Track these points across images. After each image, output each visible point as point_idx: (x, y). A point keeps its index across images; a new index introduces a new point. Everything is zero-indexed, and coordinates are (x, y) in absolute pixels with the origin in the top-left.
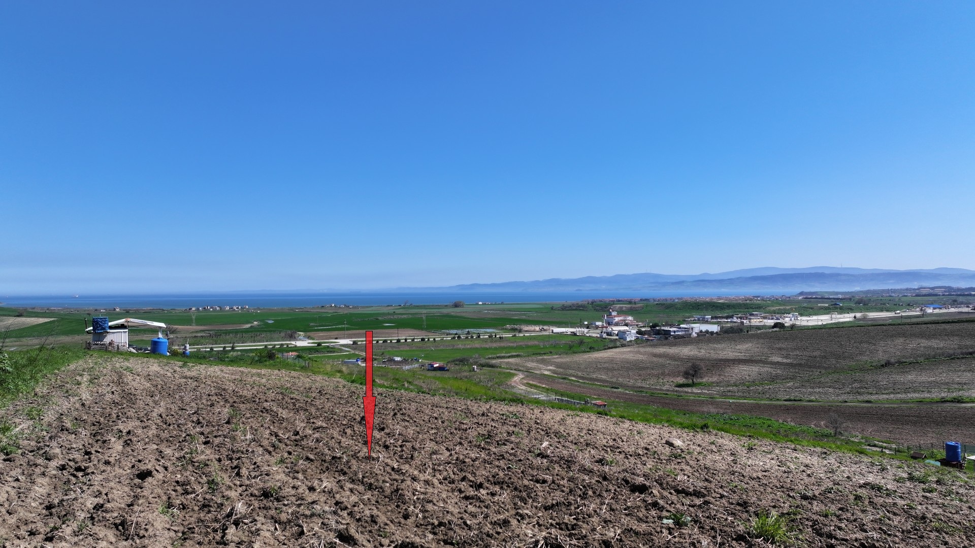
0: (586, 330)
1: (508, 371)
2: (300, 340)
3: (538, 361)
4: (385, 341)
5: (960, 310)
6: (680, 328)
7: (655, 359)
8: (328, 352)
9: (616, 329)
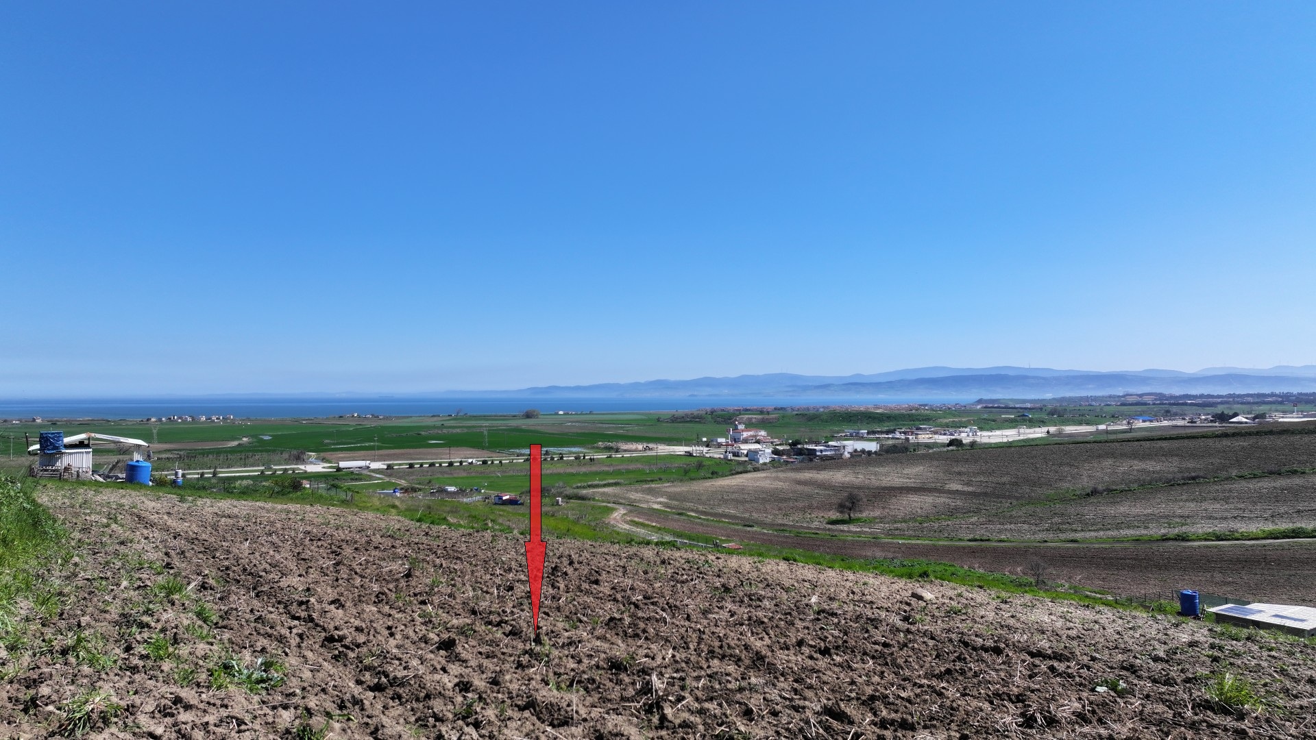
0: (705, 449)
1: (604, 504)
2: (311, 463)
3: (643, 491)
4: (432, 465)
5: (1174, 423)
6: (828, 446)
7: (800, 488)
8: (352, 479)
9: (745, 448)
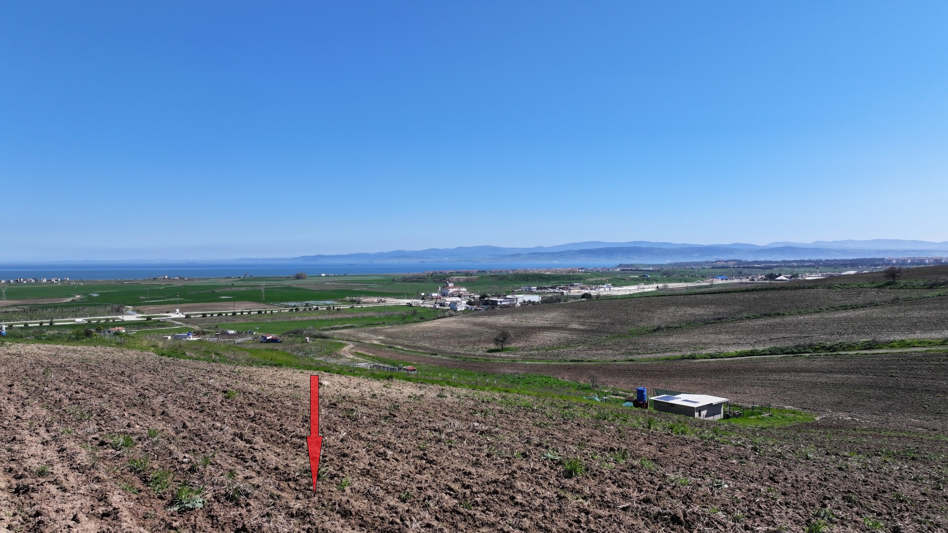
0: (421, 301)
1: (340, 341)
2: (128, 314)
3: (370, 332)
4: (220, 314)
5: (741, 281)
6: (506, 299)
8: (158, 326)
9: (449, 300)
